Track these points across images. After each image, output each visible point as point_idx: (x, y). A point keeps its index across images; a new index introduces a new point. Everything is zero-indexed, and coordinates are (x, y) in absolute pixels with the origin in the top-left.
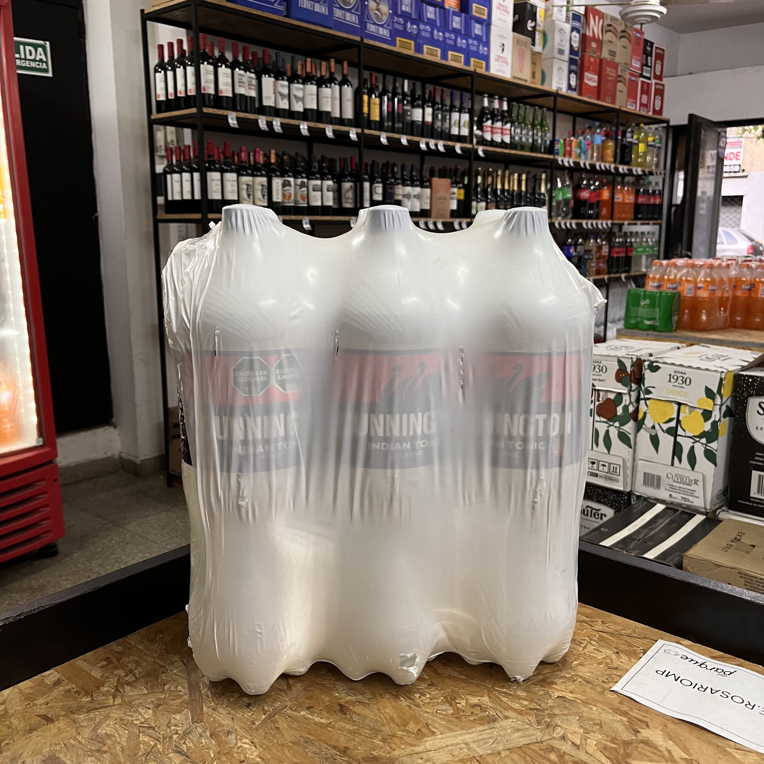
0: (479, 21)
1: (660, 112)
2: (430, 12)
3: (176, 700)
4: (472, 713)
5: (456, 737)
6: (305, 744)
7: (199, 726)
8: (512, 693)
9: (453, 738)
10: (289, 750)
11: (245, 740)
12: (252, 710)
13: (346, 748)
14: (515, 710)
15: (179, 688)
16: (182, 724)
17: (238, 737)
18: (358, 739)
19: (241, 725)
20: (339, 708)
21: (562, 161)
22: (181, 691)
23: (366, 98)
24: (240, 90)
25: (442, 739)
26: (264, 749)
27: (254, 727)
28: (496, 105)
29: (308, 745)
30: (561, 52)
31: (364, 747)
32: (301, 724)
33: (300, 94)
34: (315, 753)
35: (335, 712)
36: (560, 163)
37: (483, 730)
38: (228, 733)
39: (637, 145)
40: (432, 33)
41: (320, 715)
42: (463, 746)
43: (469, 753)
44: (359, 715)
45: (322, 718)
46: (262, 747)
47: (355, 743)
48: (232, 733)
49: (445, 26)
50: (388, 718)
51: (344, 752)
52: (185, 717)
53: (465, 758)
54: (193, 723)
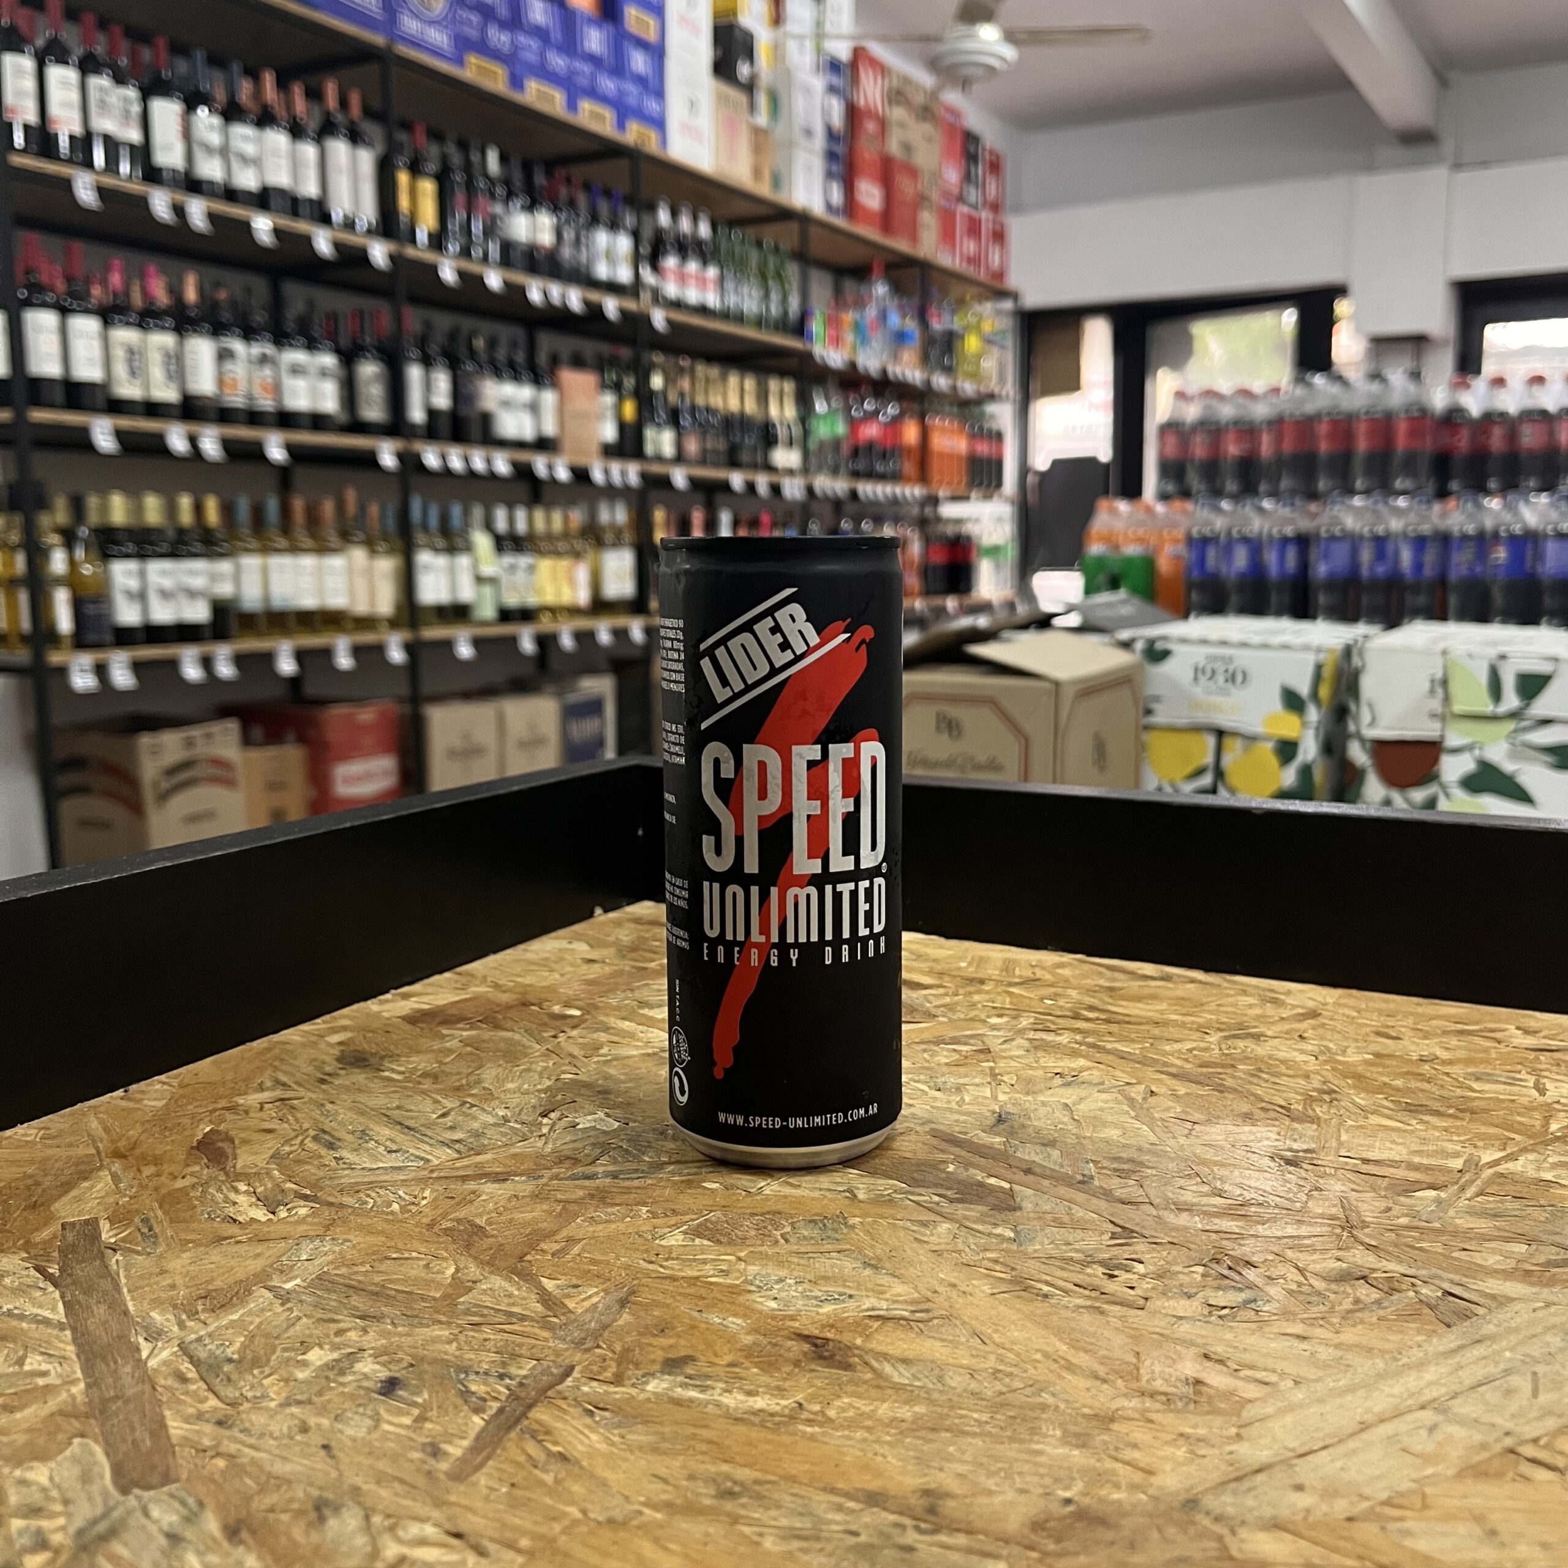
0: (642, 44)
1: (1000, 275)
2: (538, 12)
3: (21, 1408)
4: (1357, 1301)
5: (1369, 1385)
6: (729, 1506)
7: (158, 1501)
8: (1437, 1225)
9: (1360, 1393)
10: (656, 1541)
11: (414, 1530)
12: (414, 1404)
13: (927, 1493)
14: (1507, 1275)
15: (33, 1362)
16: (66, 1502)
17: (377, 1520)
18: (959, 1449)
19: (382, 1465)
20: (806, 1347)
21: (822, 358)
22: (44, 1374)
23: (403, 178)
24: (104, 124)
25: (1321, 1401)
26: (530, 1554)
27: (444, 1466)
28: (685, 224)
29: (743, 1506)
30: (808, 133)
31: (1009, 1476)
32: (667, 1430)
33: (250, 149)
34: (792, 1534)
35: (797, 1363)
36: (818, 359)
37: (1454, 1351)
38: (318, 1508)
39: (962, 338)
40: (542, 55)
41: (733, 1380)
42: (1428, 1416)
43: (1478, 1437)
44: (905, 1361)
45: (749, 1393)
46: (511, 1546)
47: (961, 1468)
48: (337, 1509)
49: (570, 45)
50: (1038, 1356)
51: (932, 1510)
52: (76, 1471)
53: (1477, 1459)
54: (125, 1491)
